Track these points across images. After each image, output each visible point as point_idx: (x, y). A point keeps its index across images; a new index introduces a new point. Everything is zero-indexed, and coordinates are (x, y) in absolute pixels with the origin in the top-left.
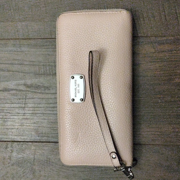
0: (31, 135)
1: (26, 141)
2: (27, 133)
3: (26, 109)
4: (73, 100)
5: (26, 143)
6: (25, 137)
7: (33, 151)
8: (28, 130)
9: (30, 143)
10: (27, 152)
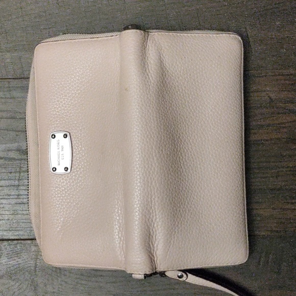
0: (29, 229)
1: (22, 238)
2: (23, 225)
3: (22, 188)
4: (54, 169)
5: (22, 241)
6: (21, 233)
7: (34, 253)
8: (25, 221)
9: (29, 242)
10: (25, 256)
